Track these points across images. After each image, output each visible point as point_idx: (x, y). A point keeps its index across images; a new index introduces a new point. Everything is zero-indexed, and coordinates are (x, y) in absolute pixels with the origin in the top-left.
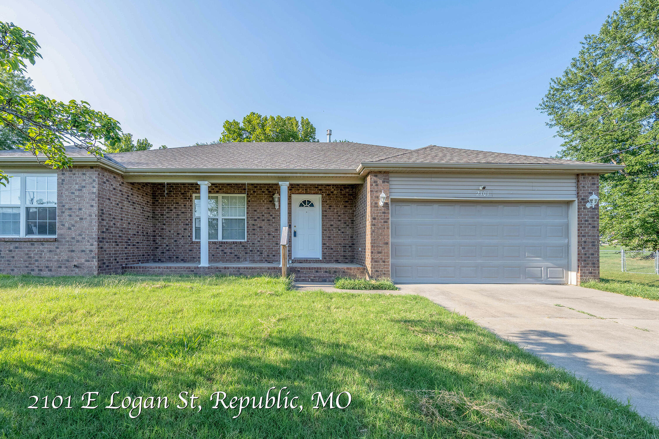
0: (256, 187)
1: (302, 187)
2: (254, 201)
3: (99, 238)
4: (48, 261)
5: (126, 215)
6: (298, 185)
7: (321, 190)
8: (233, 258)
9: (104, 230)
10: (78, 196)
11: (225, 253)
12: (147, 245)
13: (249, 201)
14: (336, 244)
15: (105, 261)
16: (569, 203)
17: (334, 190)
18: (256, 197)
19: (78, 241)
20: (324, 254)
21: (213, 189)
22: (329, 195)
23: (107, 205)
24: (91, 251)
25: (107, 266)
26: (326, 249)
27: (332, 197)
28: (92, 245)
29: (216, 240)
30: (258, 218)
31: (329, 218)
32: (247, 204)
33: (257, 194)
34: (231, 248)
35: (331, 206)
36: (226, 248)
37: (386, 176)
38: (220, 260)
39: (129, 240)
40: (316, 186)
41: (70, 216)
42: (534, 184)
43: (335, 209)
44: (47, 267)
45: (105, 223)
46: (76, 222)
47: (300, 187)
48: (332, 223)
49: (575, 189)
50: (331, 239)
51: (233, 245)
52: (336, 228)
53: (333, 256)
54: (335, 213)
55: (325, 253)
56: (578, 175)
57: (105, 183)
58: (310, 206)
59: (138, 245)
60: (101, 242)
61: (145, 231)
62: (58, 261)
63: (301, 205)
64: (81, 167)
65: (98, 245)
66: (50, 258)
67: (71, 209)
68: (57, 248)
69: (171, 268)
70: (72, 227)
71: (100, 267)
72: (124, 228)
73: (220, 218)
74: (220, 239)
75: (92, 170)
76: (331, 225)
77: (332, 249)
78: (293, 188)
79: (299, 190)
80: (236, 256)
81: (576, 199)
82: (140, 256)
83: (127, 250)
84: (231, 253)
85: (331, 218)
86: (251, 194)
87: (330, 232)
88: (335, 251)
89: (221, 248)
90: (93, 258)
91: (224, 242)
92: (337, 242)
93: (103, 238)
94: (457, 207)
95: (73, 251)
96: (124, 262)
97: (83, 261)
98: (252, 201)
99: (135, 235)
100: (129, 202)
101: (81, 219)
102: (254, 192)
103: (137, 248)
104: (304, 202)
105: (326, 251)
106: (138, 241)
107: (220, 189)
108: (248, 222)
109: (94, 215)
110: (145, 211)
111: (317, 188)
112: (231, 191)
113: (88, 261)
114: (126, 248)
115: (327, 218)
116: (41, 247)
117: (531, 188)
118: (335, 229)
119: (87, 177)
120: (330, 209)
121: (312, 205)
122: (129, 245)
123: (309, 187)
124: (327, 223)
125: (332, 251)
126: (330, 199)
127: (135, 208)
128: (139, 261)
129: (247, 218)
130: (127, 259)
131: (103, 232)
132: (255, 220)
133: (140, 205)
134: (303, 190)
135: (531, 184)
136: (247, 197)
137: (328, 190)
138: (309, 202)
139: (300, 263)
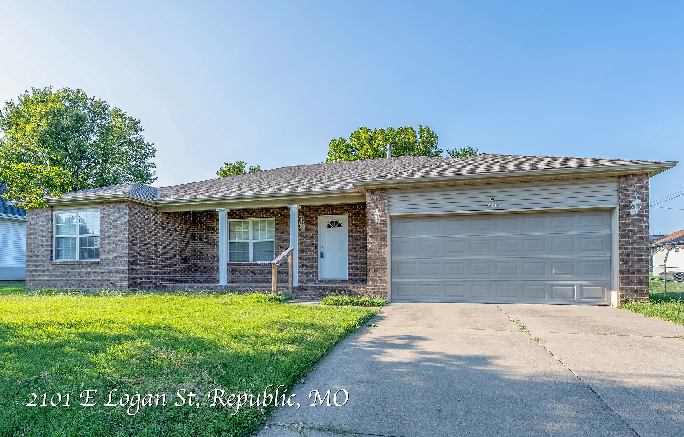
0: (283, 210)
1: (327, 208)
2: (281, 224)
3: (129, 261)
4: (93, 280)
5: (161, 241)
6: (324, 206)
7: (346, 210)
8: (262, 279)
9: (136, 254)
10: (114, 227)
11: (255, 274)
12: (186, 268)
13: (277, 224)
14: (362, 264)
15: (136, 280)
16: (611, 210)
17: (361, 209)
18: (283, 220)
19: (114, 264)
20: (350, 274)
21: (244, 214)
22: (354, 214)
23: (138, 233)
24: (123, 271)
25: (139, 284)
26: (352, 269)
27: (358, 217)
28: (124, 266)
29: (248, 262)
30: (286, 240)
31: (355, 238)
32: (276, 227)
33: (284, 217)
34: (260, 270)
35: (357, 226)
36: (256, 270)
37: (383, 194)
38: (251, 281)
39: (164, 262)
40: (342, 206)
41: (109, 243)
42: (560, 191)
43: (361, 228)
44: (93, 285)
45: (136, 248)
46: (113, 248)
47: (325, 208)
48: (358, 243)
49: (616, 193)
50: (357, 260)
51: (262, 267)
52: (362, 248)
53: (359, 276)
54: (361, 233)
55: (351, 274)
56: (619, 177)
57: (136, 214)
58: (338, 226)
59: (176, 267)
60: (131, 264)
61: (184, 254)
62: (100, 280)
63: (329, 226)
64: (117, 202)
65: (129, 266)
66: (95, 277)
67: (109, 237)
68: (100, 269)
69: (194, 287)
70: (110, 252)
71: (131, 285)
72: (159, 252)
73: (251, 241)
74: (251, 261)
75: (124, 204)
76: (358, 245)
77: (358, 269)
78: (319, 209)
79: (324, 211)
80: (264, 276)
81: (618, 206)
82: (178, 276)
83: (162, 272)
84: (260, 274)
85: (357, 238)
86: (279, 217)
87: (356, 252)
88: (361, 271)
89: (251, 270)
90: (125, 277)
91: (254, 264)
92: (363, 262)
93: (134, 261)
94: (467, 222)
95: (110, 272)
96: (159, 281)
97: (118, 279)
98: (280, 224)
99: (171, 258)
100: (164, 229)
101: (117, 245)
102: (281, 215)
103: (174, 270)
104: (332, 222)
105: (352, 272)
106: (175, 264)
107: (251, 214)
108: (276, 245)
109: (125, 242)
110: (184, 237)
111: (343, 208)
112: (260, 216)
113: (121, 280)
114: (161, 269)
115: (353, 238)
116: (89, 268)
117: (556, 196)
118: (361, 249)
119: (120, 211)
120: (356, 228)
121: (340, 226)
122: (164, 267)
123: (335, 208)
124: (353, 243)
125: (358, 271)
126: (356, 219)
127: (171, 235)
128: (177, 281)
129: (275, 240)
130: (161, 279)
131: (134, 256)
132: (283, 242)
133: (178, 232)
134: (329, 211)
135: (556, 192)
136: (275, 220)
137: (355, 209)
138: (336, 222)
139: (326, 283)
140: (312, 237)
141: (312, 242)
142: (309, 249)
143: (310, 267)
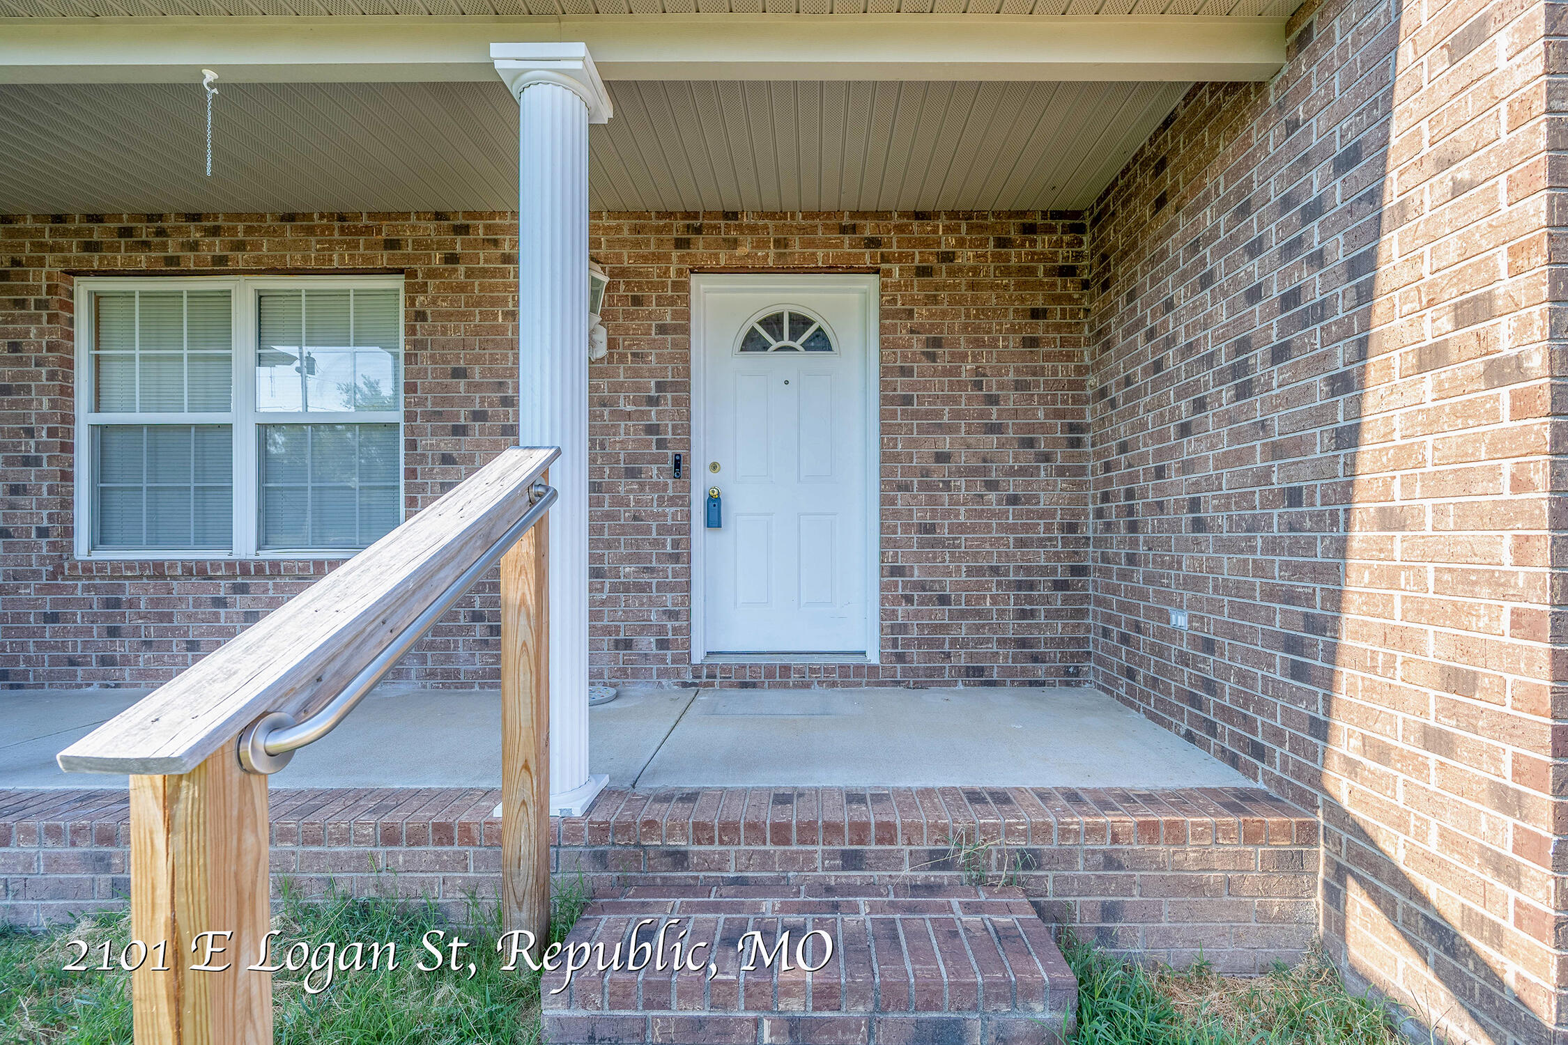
0: (462, 230)
1: (753, 229)
2: (449, 316)
6: (733, 211)
7: (873, 243)
13: (421, 316)
14: (969, 572)
17: (961, 243)
18: (462, 288)
20: (893, 631)
21: (194, 246)
22: (924, 272)
26: (909, 599)
27: (945, 287)
29: (221, 554)
30: (479, 416)
31: (927, 414)
32: (411, 330)
33: (470, 273)
35: (937, 343)
40: (846, 221)
43: (963, 357)
47: (740, 228)
48: (946, 443)
50: (940, 543)
52: (970, 472)
53: (954, 642)
54: (961, 385)
55: (904, 628)
58: (806, 346)
63: (752, 342)
74: (244, 543)
76: (942, 457)
77: (944, 600)
78: (698, 230)
79: (734, 243)
85: (939, 414)
86: (431, 274)
87: (932, 501)
88: (963, 614)
92: (975, 556)
98: (439, 315)
102: (452, 259)
104: (772, 323)
105: (907, 615)
107: (240, 246)
108: (411, 445)
111: (853, 229)
112: (306, 259)
115: (915, 415)
118: (962, 482)
120: (932, 357)
121: (820, 342)
123: (802, 229)
124: (911, 442)
125: (942, 615)
126: (934, 300)
129: (410, 416)
132: (459, 431)
134: (762, 244)
136: (409, 289)
137: (924, 243)
138: (800, 323)
139: (744, 685)
140: (653, 401)
141: (651, 429)
142: (632, 473)
143: (642, 588)
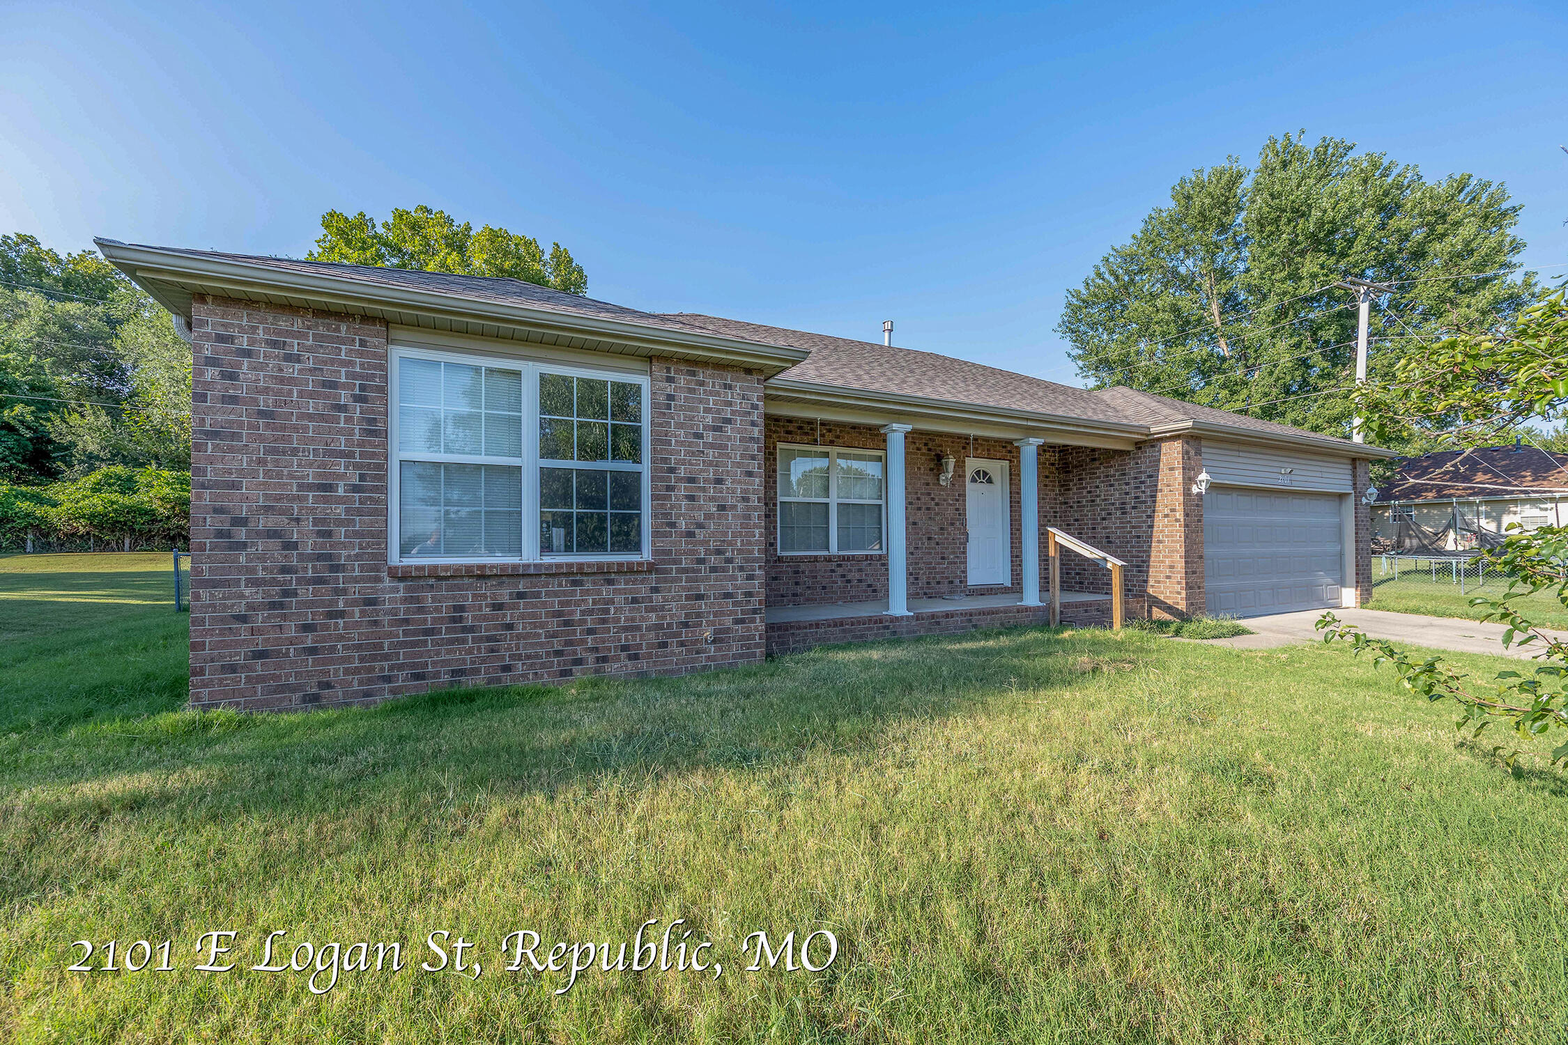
4: (626, 629)
8: (865, 591)
10: (712, 446)
11: (849, 581)
19: (714, 570)
20: (1016, 575)
24: (749, 594)
28: (750, 578)
29: (829, 553)
30: (910, 503)
34: (860, 570)
36: (850, 571)
38: (840, 598)
41: (691, 498)
44: (624, 648)
46: (708, 516)
51: (865, 563)
55: (1019, 575)
58: (987, 482)
62: (659, 627)
64: (720, 366)
66: (633, 619)
67: (691, 480)
68: (655, 590)
70: (697, 531)
73: (834, 500)
74: (834, 549)
75: (749, 377)
80: (870, 586)
84: (860, 581)
89: (840, 571)
90: (755, 611)
91: (839, 556)
95: (699, 597)
97: (728, 621)
101: (722, 508)
107: (838, 437)
109: (754, 497)
113: (742, 621)
116: (606, 592)
119: (734, 396)
138: (985, 474)
139: (982, 595)
140: (957, 500)
141: (957, 510)
142: (952, 524)
143: (956, 563)
